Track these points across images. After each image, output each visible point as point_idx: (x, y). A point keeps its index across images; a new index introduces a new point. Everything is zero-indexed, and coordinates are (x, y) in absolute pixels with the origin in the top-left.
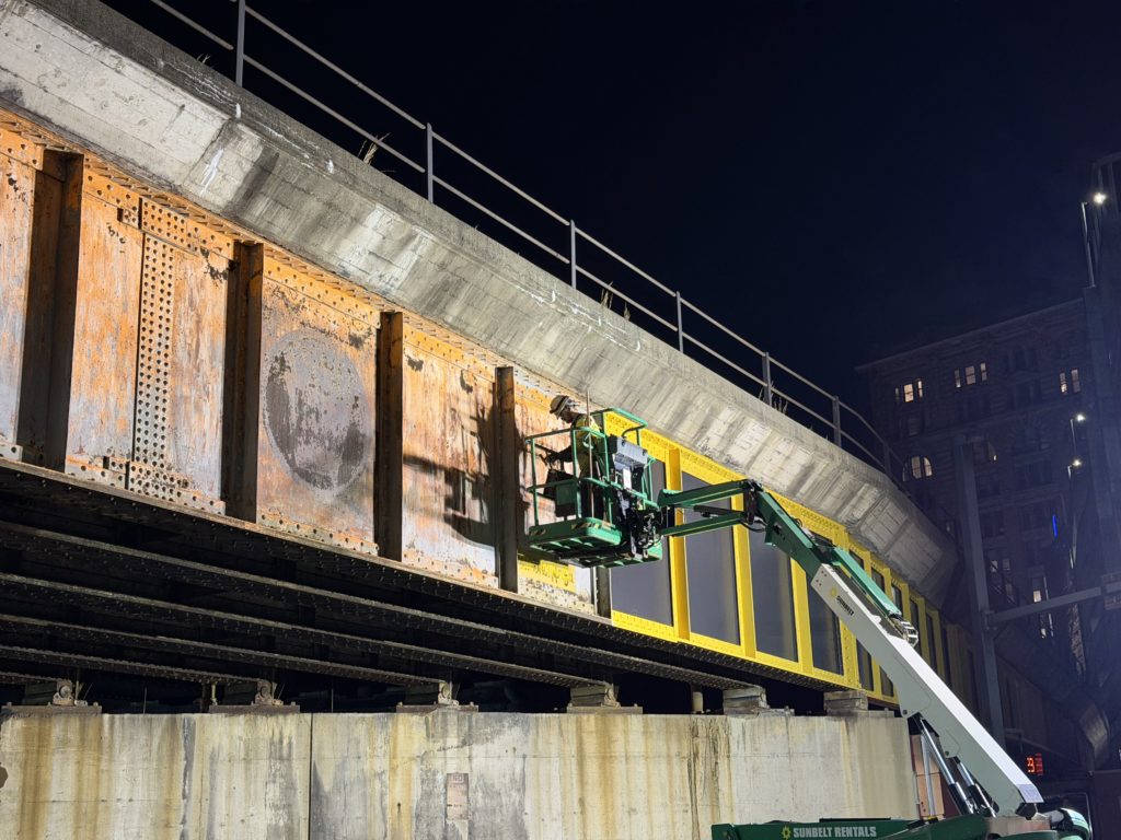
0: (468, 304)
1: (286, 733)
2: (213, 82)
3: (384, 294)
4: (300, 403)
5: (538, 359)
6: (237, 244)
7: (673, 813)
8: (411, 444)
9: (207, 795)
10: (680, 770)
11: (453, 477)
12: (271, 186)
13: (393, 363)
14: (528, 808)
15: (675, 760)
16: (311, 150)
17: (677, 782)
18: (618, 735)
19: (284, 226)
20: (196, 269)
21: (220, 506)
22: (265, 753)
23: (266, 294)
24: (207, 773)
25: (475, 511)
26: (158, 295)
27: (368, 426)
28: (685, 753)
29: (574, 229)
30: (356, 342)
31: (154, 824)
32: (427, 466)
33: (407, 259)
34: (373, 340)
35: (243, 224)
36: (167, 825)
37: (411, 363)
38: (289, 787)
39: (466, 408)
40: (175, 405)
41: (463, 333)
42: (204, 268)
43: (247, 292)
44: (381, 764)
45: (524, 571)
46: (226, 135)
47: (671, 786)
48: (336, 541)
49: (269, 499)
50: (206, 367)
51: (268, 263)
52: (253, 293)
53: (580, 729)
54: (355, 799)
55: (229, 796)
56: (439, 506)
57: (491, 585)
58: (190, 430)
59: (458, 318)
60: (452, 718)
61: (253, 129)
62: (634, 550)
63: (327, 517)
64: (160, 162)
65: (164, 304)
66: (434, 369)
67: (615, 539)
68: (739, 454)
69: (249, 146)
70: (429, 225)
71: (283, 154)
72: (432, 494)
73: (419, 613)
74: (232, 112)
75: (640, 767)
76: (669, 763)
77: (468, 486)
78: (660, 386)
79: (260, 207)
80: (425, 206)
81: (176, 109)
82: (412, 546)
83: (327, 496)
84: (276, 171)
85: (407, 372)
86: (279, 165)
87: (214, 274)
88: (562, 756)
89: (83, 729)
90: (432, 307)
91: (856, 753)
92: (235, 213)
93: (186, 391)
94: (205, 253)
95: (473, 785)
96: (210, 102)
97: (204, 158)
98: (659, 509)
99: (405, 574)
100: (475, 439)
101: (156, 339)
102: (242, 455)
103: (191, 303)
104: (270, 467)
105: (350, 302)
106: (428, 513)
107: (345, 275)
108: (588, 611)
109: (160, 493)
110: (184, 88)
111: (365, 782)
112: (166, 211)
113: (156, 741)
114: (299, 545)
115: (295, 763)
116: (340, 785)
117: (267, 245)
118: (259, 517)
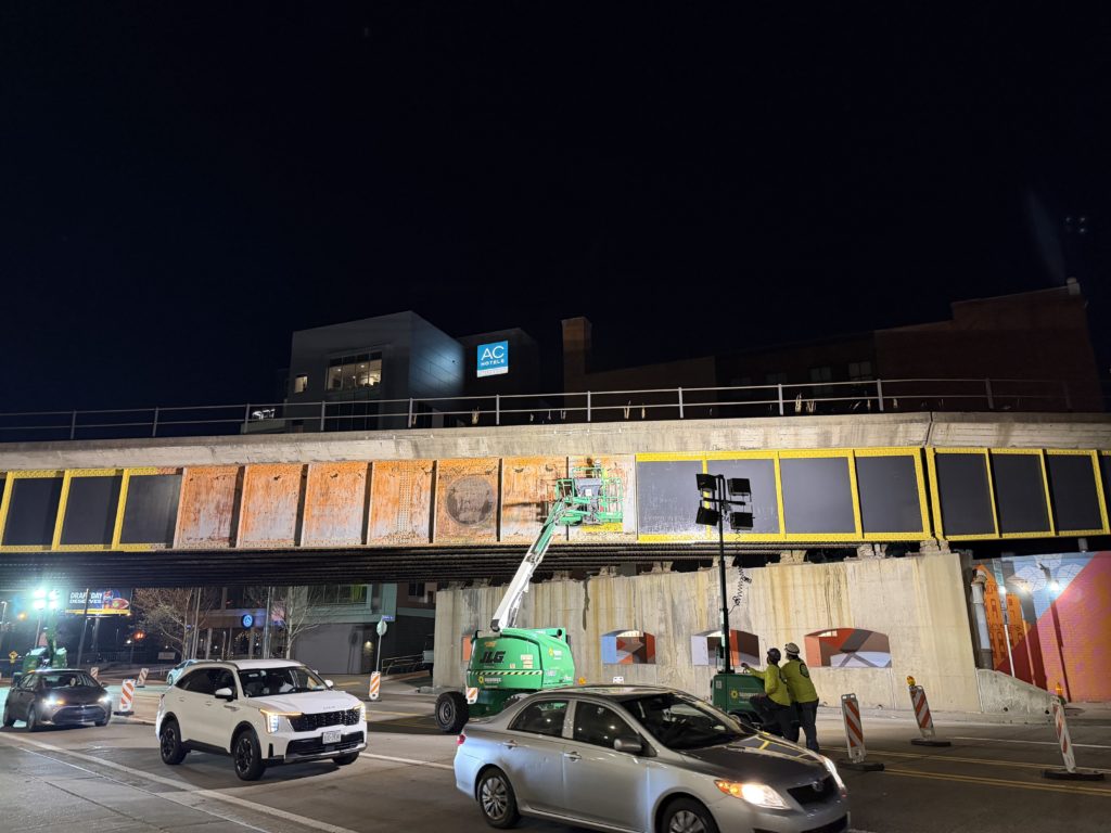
5: (573, 451)
6: (433, 462)
10: (821, 591)
11: (541, 504)
14: (751, 610)
15: (818, 586)
16: (423, 435)
17: (819, 597)
20: (420, 474)
21: (427, 540)
26: (405, 486)
28: (823, 582)
30: (489, 472)
32: (526, 504)
34: (497, 470)
37: (517, 471)
39: (549, 478)
42: (423, 473)
47: (816, 599)
48: (476, 541)
49: (448, 533)
50: (423, 501)
53: (771, 574)
56: (532, 517)
57: (561, 539)
58: (417, 521)
63: (475, 532)
65: (408, 488)
66: (529, 469)
69: (405, 443)
72: (527, 514)
74: (393, 438)
75: (800, 591)
76: (815, 588)
79: (423, 454)
81: (380, 445)
82: (517, 534)
83: (474, 527)
84: (419, 444)
87: (426, 473)
88: (764, 587)
91: (923, 576)
93: (416, 510)
94: (423, 469)
96: (386, 439)
97: (397, 450)
101: (405, 499)
103: (418, 485)
104: (449, 523)
105: (484, 462)
106: (525, 520)
109: (405, 541)
110: (376, 439)
111: (689, 600)
112: (406, 463)
117: (438, 460)
118: (434, 541)
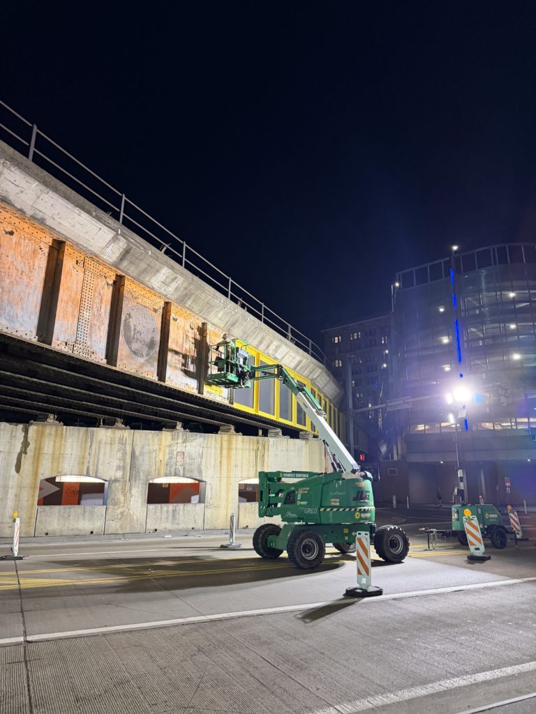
0: (194, 301)
1: (125, 436)
2: (112, 221)
3: (166, 296)
4: (135, 329)
5: (216, 321)
6: (117, 275)
7: (249, 467)
8: (171, 345)
9: (97, 454)
10: (253, 454)
11: (185, 357)
12: (129, 257)
13: (168, 318)
14: (203, 463)
15: (251, 451)
16: (143, 246)
17: (251, 458)
18: (234, 442)
19: (133, 271)
20: (102, 282)
21: (105, 361)
22: (117, 442)
23: (125, 292)
24: (97, 447)
25: (192, 368)
26: (88, 290)
27: (158, 338)
28: (255, 448)
29: (231, 280)
30: (155, 311)
31: (79, 463)
32: (176, 353)
33: (174, 285)
34: (161, 311)
35: (119, 269)
36: (83, 463)
37: (174, 319)
38: (125, 453)
39: (191, 335)
40: (91, 326)
41: (191, 311)
42: (105, 282)
43: (119, 292)
44: (156, 447)
45: (206, 388)
46: (115, 239)
47: (249, 458)
48: (144, 375)
49: (121, 360)
50: (103, 315)
51: (127, 282)
52: (121, 292)
53: (222, 439)
54: (146, 458)
55: (104, 455)
56: (180, 366)
57: (195, 392)
58: (96, 336)
59: (190, 306)
60: (181, 434)
61: (124, 238)
62: (242, 384)
63: (142, 366)
64: (92, 246)
65: (90, 293)
66: (181, 321)
67: (236, 380)
68: (279, 356)
69: (122, 244)
70: (182, 275)
71: (134, 247)
72: (177, 362)
73: (171, 400)
74: (117, 232)
75: (240, 452)
76: (249, 451)
77: (190, 360)
78: (255, 333)
79: (125, 263)
80: (182, 269)
81: (98, 229)
82: (170, 378)
83: (142, 360)
84: (131, 252)
85: (172, 322)
86: (132, 250)
87: (108, 284)
88: (215, 448)
89: (56, 431)
90: (182, 301)
91: (308, 451)
92: (116, 265)
93: (95, 322)
94: (105, 277)
95: (186, 455)
96: (110, 228)
97: (107, 246)
98: (251, 371)
99: (166, 387)
100: (193, 345)
101: (86, 304)
102: (113, 344)
103: (99, 294)
104: (123, 349)
105: (154, 297)
106: (176, 368)
107: (153, 288)
108: (226, 402)
109: (84, 355)
110: (101, 222)
111: (150, 453)
112: (93, 262)
113: (81, 436)
114: (130, 376)
115: (127, 446)
116: (142, 454)
117: (127, 276)
118: (118, 365)
